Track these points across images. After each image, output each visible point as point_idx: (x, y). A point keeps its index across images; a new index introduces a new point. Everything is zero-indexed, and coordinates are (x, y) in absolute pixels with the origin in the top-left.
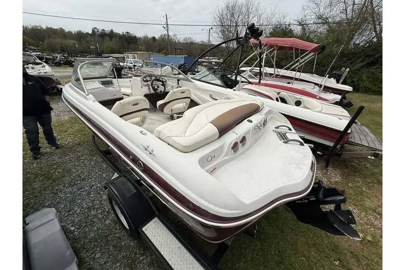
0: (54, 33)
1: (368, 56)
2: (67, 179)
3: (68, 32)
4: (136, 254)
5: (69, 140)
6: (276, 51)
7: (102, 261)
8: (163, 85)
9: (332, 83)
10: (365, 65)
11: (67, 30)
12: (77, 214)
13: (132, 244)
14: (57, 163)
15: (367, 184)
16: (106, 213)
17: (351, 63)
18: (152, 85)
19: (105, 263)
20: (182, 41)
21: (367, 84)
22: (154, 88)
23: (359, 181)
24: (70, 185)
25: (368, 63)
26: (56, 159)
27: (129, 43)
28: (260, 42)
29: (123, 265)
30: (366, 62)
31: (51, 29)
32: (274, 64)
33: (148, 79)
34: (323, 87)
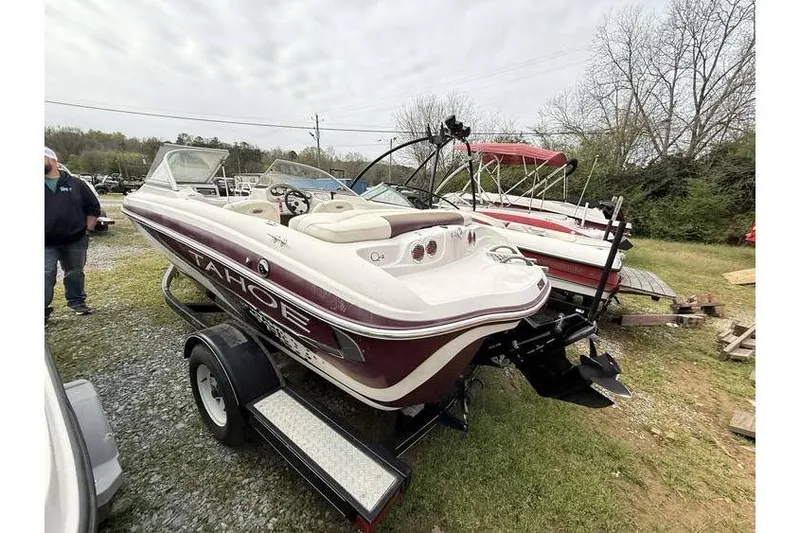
0: (103, 141)
1: (652, 182)
2: (101, 361)
3: (131, 140)
4: (233, 474)
5: (113, 301)
6: (498, 166)
7: (163, 488)
8: (306, 202)
9: (597, 216)
10: (649, 195)
11: (128, 137)
12: (119, 415)
13: (228, 459)
14: (83, 336)
15: (668, 362)
16: (177, 412)
17: (628, 192)
18: (286, 201)
19: (167, 492)
20: (343, 159)
21: (659, 224)
22: (289, 206)
23: (654, 358)
24: (107, 369)
25: (653, 193)
26: (82, 330)
27: (246, 159)
28: (468, 144)
29: (206, 494)
30: (650, 190)
31: (98, 134)
32: (498, 185)
33: (281, 191)
34: (583, 222)
